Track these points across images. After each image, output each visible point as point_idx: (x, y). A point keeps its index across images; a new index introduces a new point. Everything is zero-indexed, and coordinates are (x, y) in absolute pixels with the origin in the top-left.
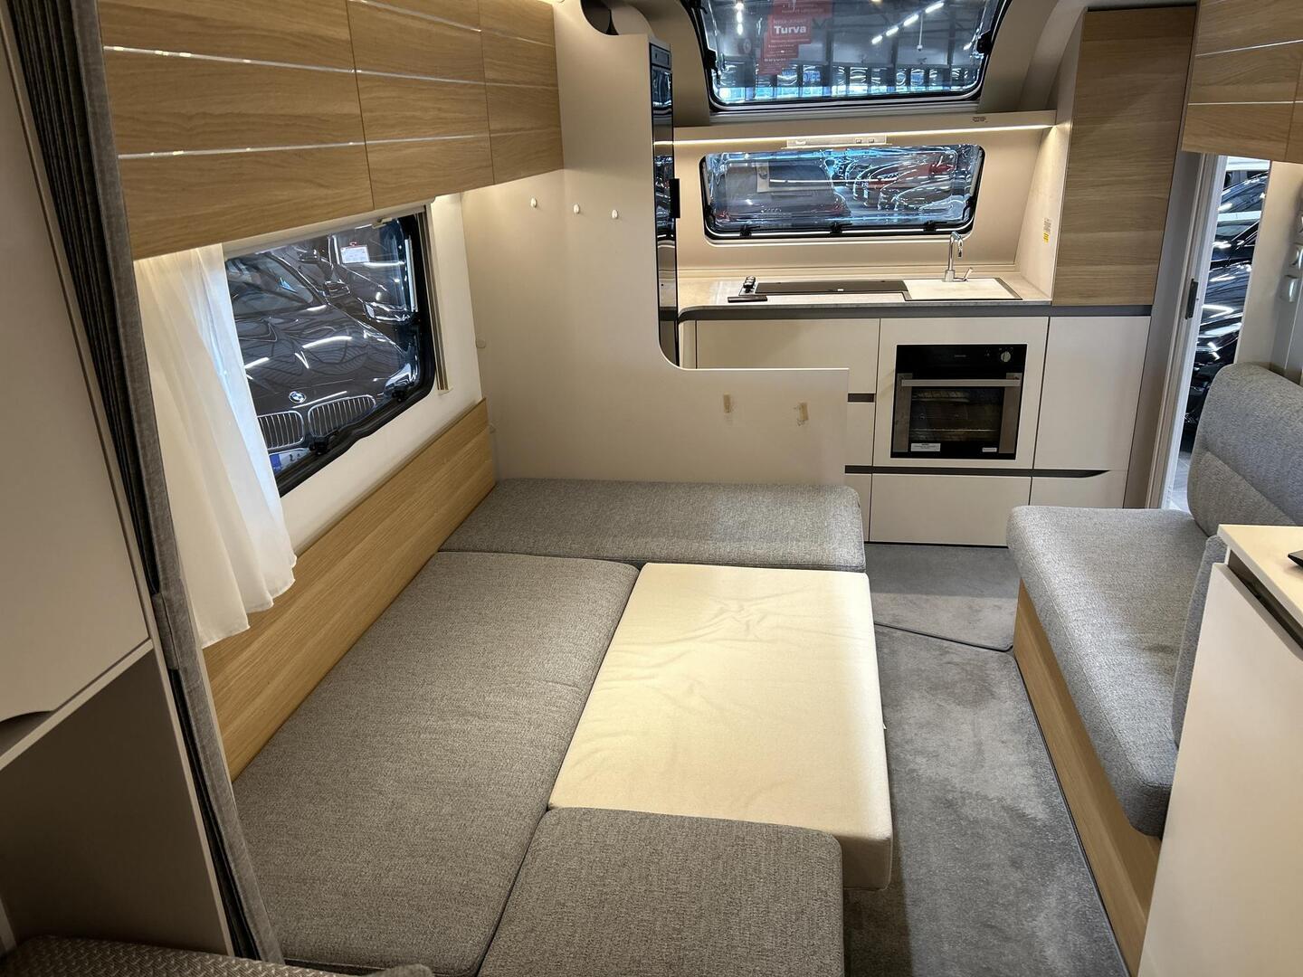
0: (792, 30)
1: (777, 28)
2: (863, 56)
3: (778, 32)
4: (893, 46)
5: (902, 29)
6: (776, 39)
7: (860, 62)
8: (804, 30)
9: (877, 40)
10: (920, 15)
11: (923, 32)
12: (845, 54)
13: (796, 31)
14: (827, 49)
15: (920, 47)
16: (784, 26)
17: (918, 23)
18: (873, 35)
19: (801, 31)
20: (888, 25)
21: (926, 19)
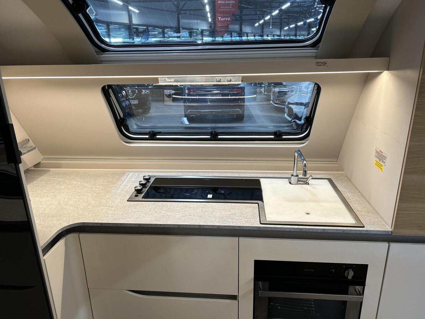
0: (225, 19)
1: (219, 18)
2: (252, 30)
3: (220, 20)
4: (262, 26)
5: (265, 21)
6: (219, 22)
7: (251, 32)
8: (229, 19)
9: (257, 25)
10: (270, 16)
11: (272, 23)
12: (247, 29)
13: (226, 20)
14: (240, 27)
15: (271, 27)
16: (222, 17)
17: (270, 19)
18: (255, 23)
19: (228, 20)
20: (260, 19)
21: (273, 18)
